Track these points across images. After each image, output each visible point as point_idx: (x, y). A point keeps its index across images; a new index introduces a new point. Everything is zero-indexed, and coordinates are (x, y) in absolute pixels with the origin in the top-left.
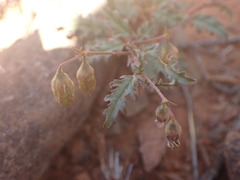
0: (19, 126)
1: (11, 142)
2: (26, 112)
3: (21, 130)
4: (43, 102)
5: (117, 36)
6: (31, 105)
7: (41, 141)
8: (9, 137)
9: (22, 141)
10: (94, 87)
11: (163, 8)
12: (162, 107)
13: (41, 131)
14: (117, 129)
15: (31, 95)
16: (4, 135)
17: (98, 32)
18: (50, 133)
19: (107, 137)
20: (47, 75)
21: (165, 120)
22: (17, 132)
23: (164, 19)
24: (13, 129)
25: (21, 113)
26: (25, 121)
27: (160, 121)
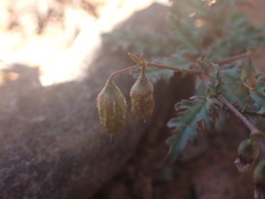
0: (48, 155)
1: (35, 174)
2: (58, 138)
3: (49, 161)
4: (81, 128)
5: (183, 52)
6: (66, 130)
7: (73, 177)
8: (33, 167)
9: (49, 175)
10: (151, 111)
11: (242, 25)
12: (249, 141)
13: (75, 164)
14: (167, 175)
15: (67, 118)
16: (28, 163)
17: (156, 49)
18: (86, 168)
19: (156, 184)
20: (89, 95)
21: (251, 162)
22: (44, 162)
23: (241, 38)
24: (40, 158)
25: (52, 139)
26: (56, 150)
27: (244, 161)
